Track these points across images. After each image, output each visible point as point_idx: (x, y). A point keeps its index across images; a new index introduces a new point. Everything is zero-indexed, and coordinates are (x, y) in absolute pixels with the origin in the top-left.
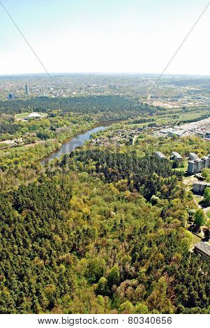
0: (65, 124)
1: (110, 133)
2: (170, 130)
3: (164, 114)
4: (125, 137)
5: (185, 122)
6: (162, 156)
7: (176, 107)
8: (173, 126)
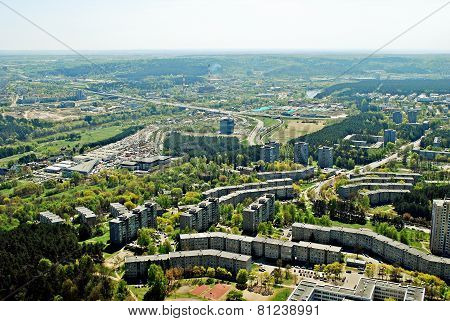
2: (67, 164)
3: (50, 133)
5: (93, 145)
6: (55, 219)
7: (72, 117)
8: (70, 156)
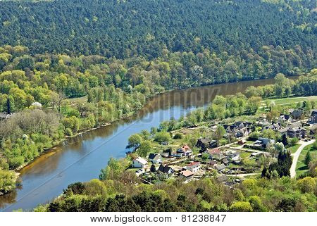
0: (37, 97)
1: (205, 132)
4: (263, 147)
